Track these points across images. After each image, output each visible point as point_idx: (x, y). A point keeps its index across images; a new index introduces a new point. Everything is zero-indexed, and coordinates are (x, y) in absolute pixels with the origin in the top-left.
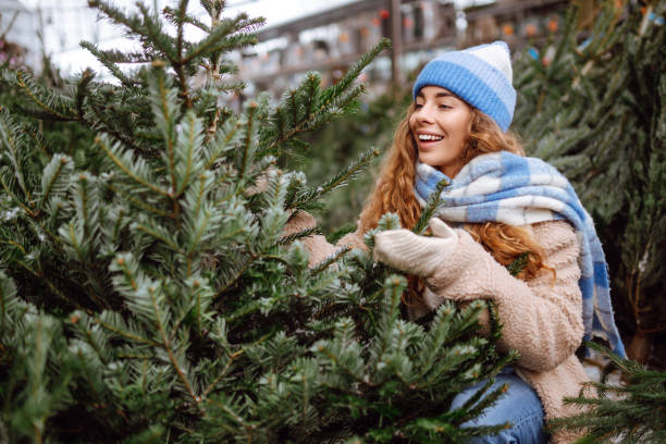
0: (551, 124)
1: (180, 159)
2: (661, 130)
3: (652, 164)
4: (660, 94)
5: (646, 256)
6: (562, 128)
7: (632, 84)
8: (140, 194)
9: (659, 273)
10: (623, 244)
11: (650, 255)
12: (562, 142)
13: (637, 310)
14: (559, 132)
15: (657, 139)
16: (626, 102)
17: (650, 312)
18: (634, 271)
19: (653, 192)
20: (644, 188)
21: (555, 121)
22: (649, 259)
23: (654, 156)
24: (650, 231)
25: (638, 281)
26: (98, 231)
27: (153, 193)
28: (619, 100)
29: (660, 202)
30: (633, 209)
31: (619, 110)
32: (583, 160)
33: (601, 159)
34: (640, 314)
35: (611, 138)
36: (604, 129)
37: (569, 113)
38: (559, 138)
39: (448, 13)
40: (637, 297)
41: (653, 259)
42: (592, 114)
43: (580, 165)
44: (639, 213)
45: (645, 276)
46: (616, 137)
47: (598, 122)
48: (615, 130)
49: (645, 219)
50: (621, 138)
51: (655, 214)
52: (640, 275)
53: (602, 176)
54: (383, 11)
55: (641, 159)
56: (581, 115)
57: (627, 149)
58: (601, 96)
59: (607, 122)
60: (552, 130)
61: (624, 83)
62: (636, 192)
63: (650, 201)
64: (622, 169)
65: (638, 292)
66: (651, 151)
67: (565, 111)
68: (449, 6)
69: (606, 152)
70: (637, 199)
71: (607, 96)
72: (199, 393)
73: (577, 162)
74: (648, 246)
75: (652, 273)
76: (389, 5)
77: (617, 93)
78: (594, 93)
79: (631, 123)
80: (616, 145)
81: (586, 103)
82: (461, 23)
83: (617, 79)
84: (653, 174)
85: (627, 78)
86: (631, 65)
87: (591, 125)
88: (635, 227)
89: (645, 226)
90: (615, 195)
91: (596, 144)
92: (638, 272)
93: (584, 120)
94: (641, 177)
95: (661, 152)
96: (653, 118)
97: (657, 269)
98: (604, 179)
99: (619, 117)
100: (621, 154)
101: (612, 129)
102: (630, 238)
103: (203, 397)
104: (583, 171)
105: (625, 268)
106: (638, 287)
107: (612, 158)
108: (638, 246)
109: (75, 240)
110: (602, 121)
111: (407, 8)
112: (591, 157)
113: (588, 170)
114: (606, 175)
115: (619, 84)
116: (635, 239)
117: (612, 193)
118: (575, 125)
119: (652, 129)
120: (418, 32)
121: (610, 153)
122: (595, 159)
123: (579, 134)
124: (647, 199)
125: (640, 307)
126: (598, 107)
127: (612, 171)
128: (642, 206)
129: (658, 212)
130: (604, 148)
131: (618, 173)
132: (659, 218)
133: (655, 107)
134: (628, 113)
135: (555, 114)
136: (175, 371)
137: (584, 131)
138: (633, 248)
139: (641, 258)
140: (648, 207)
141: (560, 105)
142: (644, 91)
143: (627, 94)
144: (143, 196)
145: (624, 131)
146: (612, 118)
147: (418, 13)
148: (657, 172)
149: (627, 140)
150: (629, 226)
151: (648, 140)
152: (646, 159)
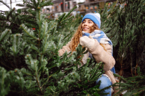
0: (103, 27)
1: (42, 31)
2: (126, 28)
3: (124, 35)
4: (126, 21)
5: (123, 54)
6: (105, 28)
7: (119, 19)
8: (31, 40)
9: (126, 57)
10: (118, 51)
11: (124, 53)
12: (105, 30)
13: (121, 65)
14: (104, 28)
15: (125, 30)
16: (118, 23)
17: (124, 65)
18: (121, 57)
19: (125, 41)
20: (123, 40)
21: (104, 26)
22: (124, 54)
23: (124, 34)
24: (124, 49)
25: (122, 59)
26: (19, 48)
27: (34, 39)
28: (116, 22)
29: (126, 43)
30: (120, 44)
31: (116, 24)
32: (110, 34)
33: (113, 34)
34: (122, 65)
35: (115, 30)
36: (114, 28)
37: (106, 25)
38: (104, 29)
39: (75, 4)
40: (122, 62)
41: (125, 54)
42: (111, 25)
43: (109, 35)
44: (122, 45)
45: (123, 58)
46: (116, 30)
47: (112, 27)
48: (116, 28)
49: (123, 46)
50: (117, 30)
51: (125, 45)
52: (122, 58)
53: (113, 37)
54: (61, 3)
55: (122, 34)
56: (109, 25)
57: (118, 32)
58: (113, 21)
59: (114, 27)
60: (103, 28)
61: (117, 19)
62: (121, 41)
63: (124, 43)
64: (117, 36)
65: (122, 61)
66: (124, 33)
67: (105, 24)
68: (75, 2)
69: (114, 33)
70: (121, 42)
71: (114, 21)
72: (41, 86)
73: (108, 35)
74: (124, 52)
75: (125, 57)
76: (63, 1)
77: (116, 21)
78: (111, 20)
79: (119, 27)
80: (116, 31)
81: (110, 23)
82: (78, 6)
83: (116, 18)
84: (124, 37)
85: (118, 18)
86: (119, 15)
87: (111, 27)
88: (121, 48)
89: (123, 48)
90: (116, 41)
91: (112, 31)
92: (122, 57)
93: (109, 26)
94: (122, 38)
95: (126, 33)
96: (124, 26)
97: (126, 56)
98: (114, 38)
99: (117, 25)
100: (117, 33)
101: (115, 28)
102: (120, 50)
103: (42, 87)
104: (110, 36)
105: (119, 56)
106: (122, 60)
107: (115, 34)
108: (122, 51)
109: (14, 50)
110: (113, 26)
111: (67, 2)
112: (111, 33)
113: (111, 36)
114: (114, 37)
115: (116, 19)
116: (121, 50)
117: (115, 41)
118: (108, 27)
119: (124, 28)
120: (69, 8)
121: (115, 33)
122: (112, 34)
123: (109, 29)
124: (124, 42)
125: (122, 64)
126: (112, 23)
127: (115, 36)
128: (122, 44)
129: (126, 45)
130: (114, 32)
131: (116, 37)
132: (126, 46)
133: (124, 24)
134: (118, 25)
135: (104, 25)
136: (37, 82)
137: (110, 28)
138: (121, 52)
139: (122, 54)
140: (124, 44)
141: (104, 23)
142: (122, 21)
143: (118, 21)
144: (32, 40)
145: (118, 28)
146: (115, 26)
147: (69, 3)
148: (125, 37)
149: (118, 30)
150: (120, 48)
151: (123, 30)
152: (123, 34)
